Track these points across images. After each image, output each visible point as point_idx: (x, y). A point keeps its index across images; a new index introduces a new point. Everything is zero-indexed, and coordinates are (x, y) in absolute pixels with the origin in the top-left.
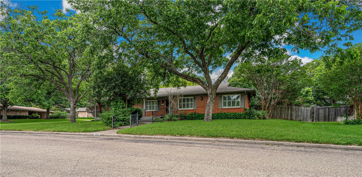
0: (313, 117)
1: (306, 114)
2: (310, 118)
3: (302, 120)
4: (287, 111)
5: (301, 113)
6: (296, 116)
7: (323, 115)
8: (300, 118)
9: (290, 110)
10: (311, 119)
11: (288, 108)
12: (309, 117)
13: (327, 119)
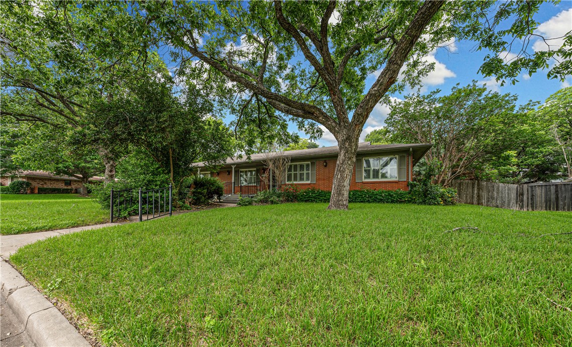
0: (522, 201)
1: (506, 195)
2: (517, 203)
3: (500, 205)
4: (471, 190)
5: (498, 193)
6: (488, 198)
7: (543, 199)
8: (496, 202)
9: (476, 189)
10: (518, 205)
11: (473, 184)
12: (515, 202)
13: (554, 205)
